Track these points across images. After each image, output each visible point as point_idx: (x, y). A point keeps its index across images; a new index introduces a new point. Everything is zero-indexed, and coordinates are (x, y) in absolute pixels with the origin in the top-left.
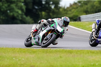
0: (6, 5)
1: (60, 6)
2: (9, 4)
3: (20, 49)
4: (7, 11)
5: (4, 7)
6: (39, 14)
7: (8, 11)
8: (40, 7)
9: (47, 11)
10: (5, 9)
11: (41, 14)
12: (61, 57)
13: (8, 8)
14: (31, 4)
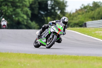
0: (11, 9)
1: (66, 11)
2: (14, 8)
3: (25, 54)
4: (12, 15)
5: (9, 11)
6: (44, 19)
7: (14, 16)
8: (46, 12)
9: (53, 16)
10: (11, 13)
11: (47, 19)
12: (66, 63)
13: (13, 13)
14: (37, 9)
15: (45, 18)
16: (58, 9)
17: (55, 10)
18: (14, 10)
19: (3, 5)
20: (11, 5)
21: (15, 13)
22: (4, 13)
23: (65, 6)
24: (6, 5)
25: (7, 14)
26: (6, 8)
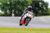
15: (38, 11)
16: (45, 7)
17: (43, 7)
18: (23, 7)
19: (17, 5)
20: (21, 5)
21: (23, 8)
22: (18, 9)
23: (48, 5)
24: (19, 4)
25: (19, 9)
26: (19, 6)
